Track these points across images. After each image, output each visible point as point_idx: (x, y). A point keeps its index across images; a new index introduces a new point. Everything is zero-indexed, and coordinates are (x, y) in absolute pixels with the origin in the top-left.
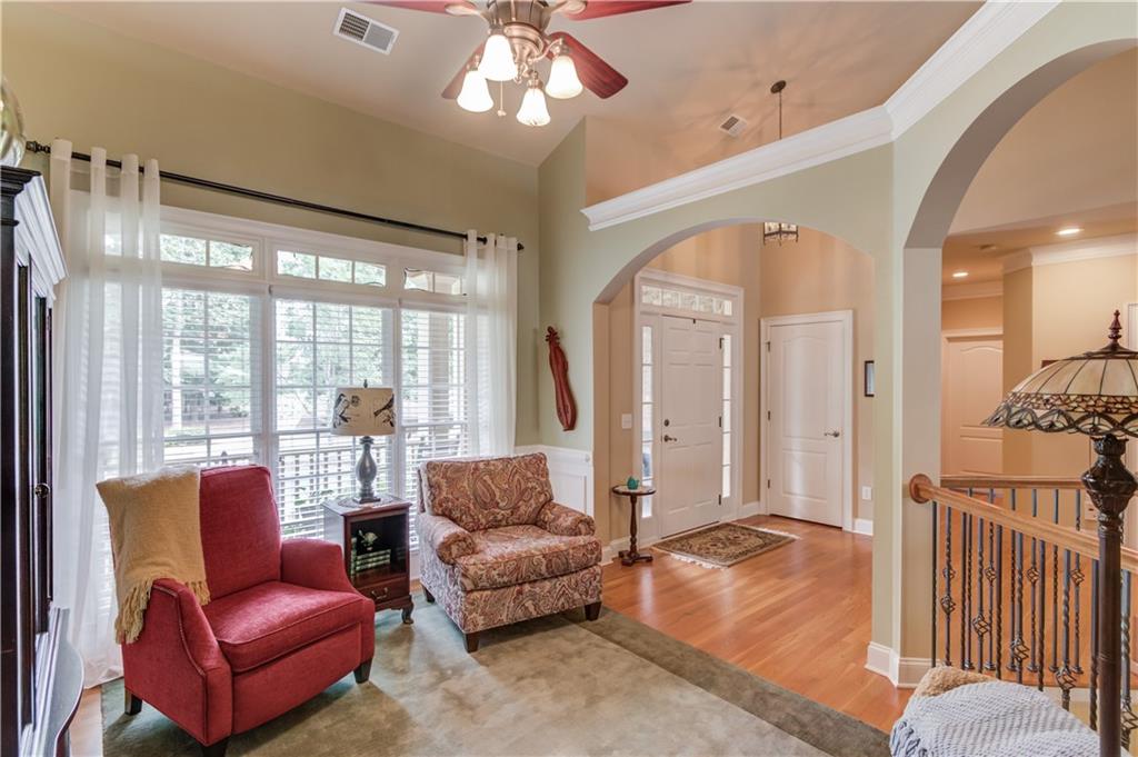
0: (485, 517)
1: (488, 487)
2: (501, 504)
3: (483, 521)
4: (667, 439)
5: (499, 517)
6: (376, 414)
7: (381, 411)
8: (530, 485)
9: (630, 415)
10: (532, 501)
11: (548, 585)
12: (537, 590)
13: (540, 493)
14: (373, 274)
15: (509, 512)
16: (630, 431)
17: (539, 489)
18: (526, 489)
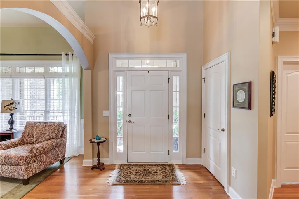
0: (29, 140)
1: (33, 131)
2: (35, 137)
3: (29, 141)
4: (130, 122)
5: (33, 141)
6: (4, 107)
7: (6, 106)
8: (45, 132)
9: (108, 111)
10: (44, 138)
11: (7, 167)
12: (3, 168)
13: (48, 135)
14: (41, 70)
15: (36, 140)
16: (108, 118)
17: (47, 134)
18: (43, 133)
